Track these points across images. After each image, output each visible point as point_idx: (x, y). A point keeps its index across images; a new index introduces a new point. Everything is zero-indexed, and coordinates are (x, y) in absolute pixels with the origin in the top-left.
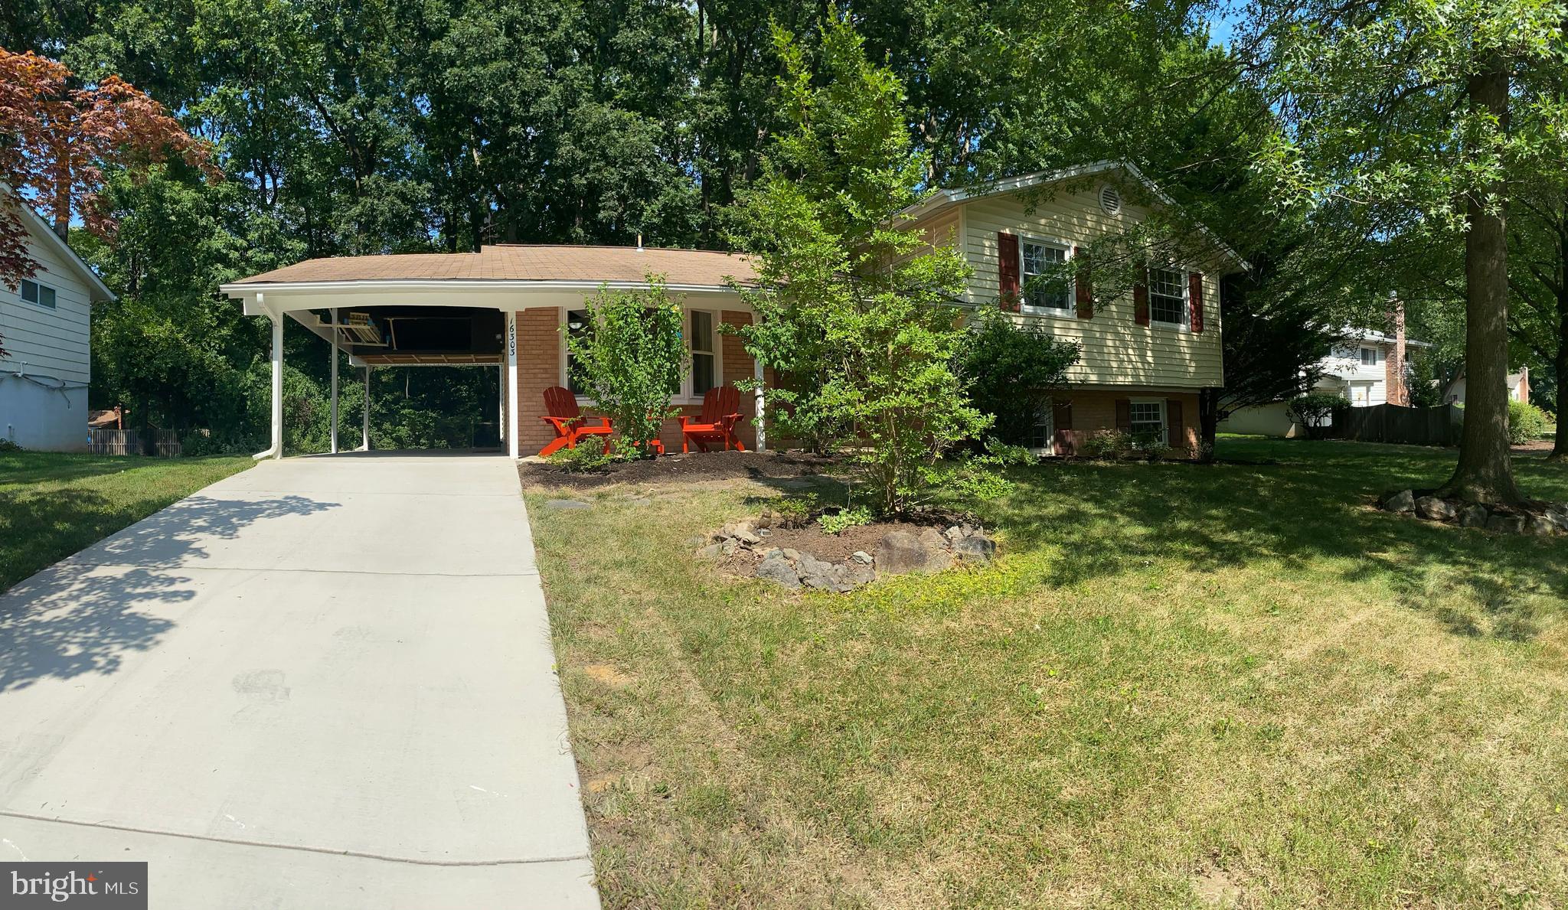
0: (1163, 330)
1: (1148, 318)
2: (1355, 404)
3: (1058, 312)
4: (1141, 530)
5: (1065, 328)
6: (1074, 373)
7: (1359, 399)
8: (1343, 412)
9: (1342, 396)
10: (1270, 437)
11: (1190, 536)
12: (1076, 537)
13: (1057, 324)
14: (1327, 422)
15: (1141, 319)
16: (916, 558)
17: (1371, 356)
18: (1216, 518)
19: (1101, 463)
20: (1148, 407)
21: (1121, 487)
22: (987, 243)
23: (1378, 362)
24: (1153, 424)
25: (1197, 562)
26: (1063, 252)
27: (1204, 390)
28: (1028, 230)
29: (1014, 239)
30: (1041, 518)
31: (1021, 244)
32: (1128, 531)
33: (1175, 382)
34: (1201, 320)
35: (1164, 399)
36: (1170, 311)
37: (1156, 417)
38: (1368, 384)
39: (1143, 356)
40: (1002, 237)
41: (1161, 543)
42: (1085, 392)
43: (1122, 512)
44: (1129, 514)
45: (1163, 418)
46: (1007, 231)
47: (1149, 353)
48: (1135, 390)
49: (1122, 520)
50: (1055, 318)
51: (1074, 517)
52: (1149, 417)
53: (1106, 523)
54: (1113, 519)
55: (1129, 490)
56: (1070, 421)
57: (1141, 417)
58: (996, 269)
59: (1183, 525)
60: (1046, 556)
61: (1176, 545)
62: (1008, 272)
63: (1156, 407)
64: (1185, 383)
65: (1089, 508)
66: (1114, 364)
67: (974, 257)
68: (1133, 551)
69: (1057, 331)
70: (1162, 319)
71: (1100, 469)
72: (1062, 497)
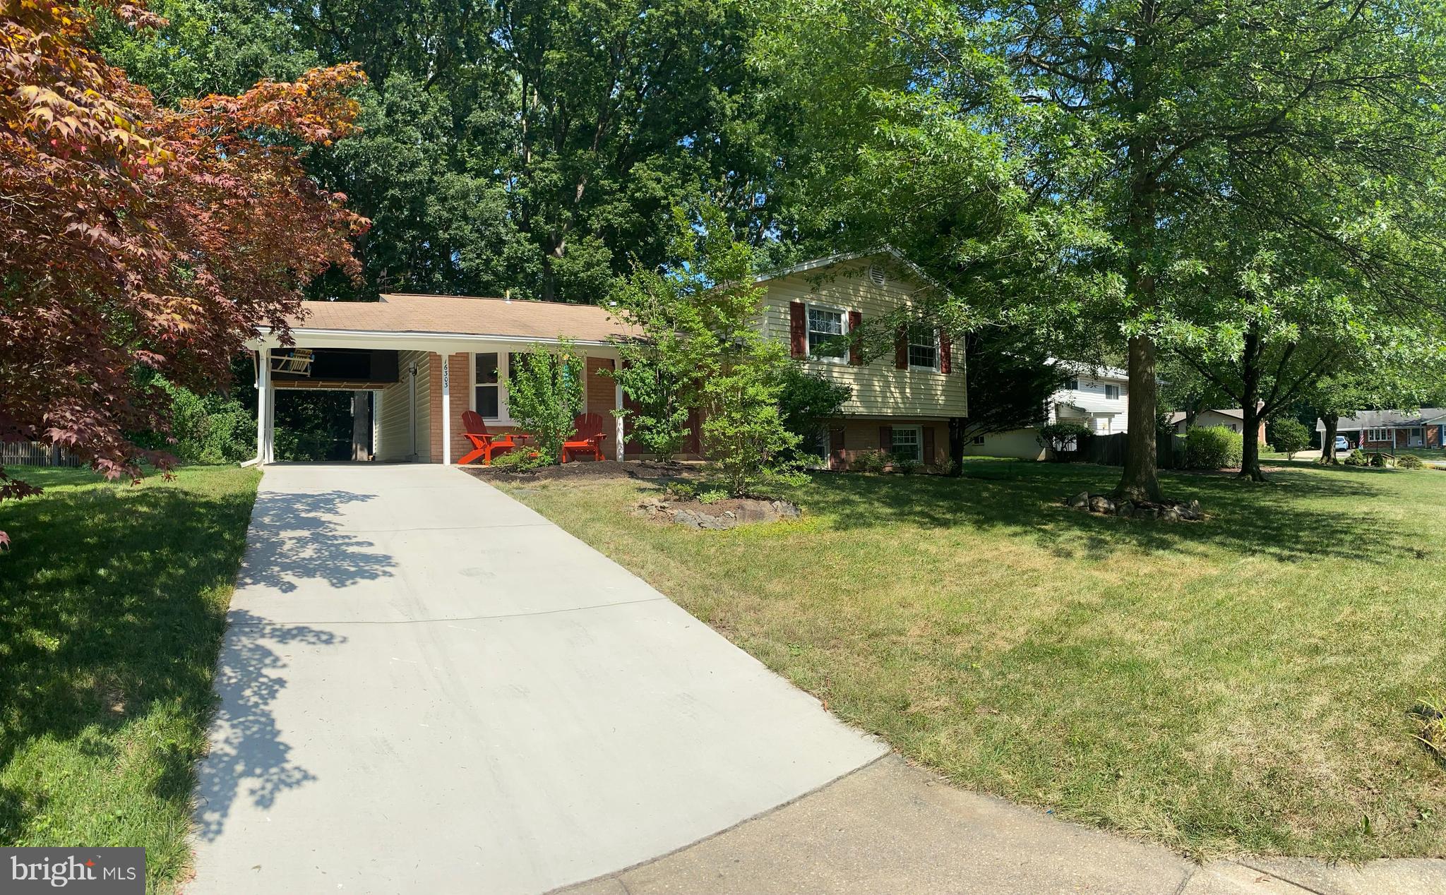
0: (919, 373)
1: (906, 363)
2: (1100, 433)
3: (836, 360)
4: (889, 511)
5: (842, 374)
6: (847, 407)
7: (1103, 428)
8: (1088, 440)
9: (1086, 425)
10: (1021, 460)
11: (922, 514)
12: (848, 511)
13: (836, 369)
14: (1073, 447)
15: (901, 365)
16: (758, 516)
17: (1114, 391)
18: (942, 507)
19: (867, 474)
20: (907, 433)
21: (879, 488)
22: (783, 310)
23: (1120, 397)
24: (911, 446)
25: (922, 525)
26: (840, 315)
27: (953, 419)
28: (812, 299)
29: (802, 306)
30: (826, 502)
31: (807, 309)
32: (880, 510)
33: (929, 413)
34: (950, 363)
35: (920, 426)
36: (924, 358)
37: (913, 440)
38: (1110, 415)
39: (903, 393)
40: (793, 305)
41: (901, 516)
42: (857, 422)
43: (878, 500)
44: (883, 502)
45: (919, 442)
46: (798, 301)
47: (908, 390)
48: (896, 420)
49: (876, 504)
50: (835, 365)
51: (846, 502)
52: (907, 440)
53: (867, 506)
54: (871, 504)
55: (884, 490)
56: (843, 443)
57: (901, 440)
58: (788, 329)
59: (918, 509)
60: (830, 519)
61: (912, 517)
62: (797, 332)
63: (913, 433)
64: (937, 413)
65: (856, 498)
66: (880, 399)
67: (773, 321)
68: (882, 519)
69: (835, 375)
70: (917, 364)
71: (865, 478)
72: (838, 492)
